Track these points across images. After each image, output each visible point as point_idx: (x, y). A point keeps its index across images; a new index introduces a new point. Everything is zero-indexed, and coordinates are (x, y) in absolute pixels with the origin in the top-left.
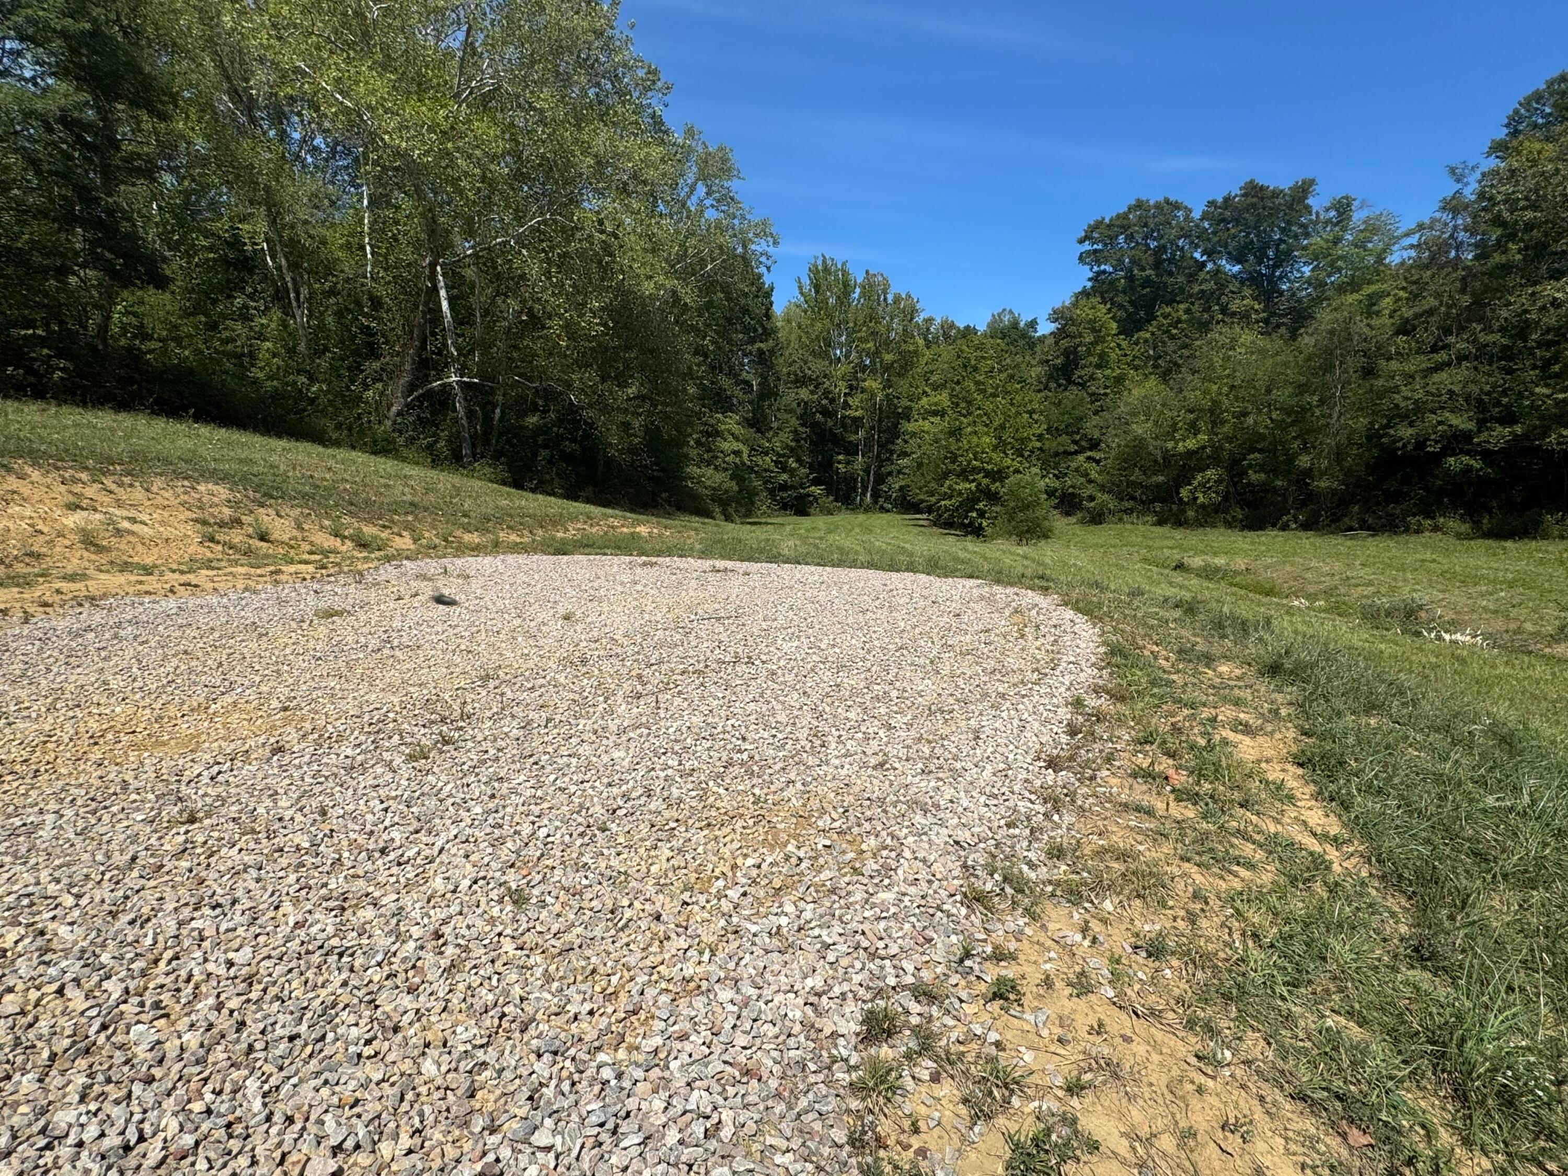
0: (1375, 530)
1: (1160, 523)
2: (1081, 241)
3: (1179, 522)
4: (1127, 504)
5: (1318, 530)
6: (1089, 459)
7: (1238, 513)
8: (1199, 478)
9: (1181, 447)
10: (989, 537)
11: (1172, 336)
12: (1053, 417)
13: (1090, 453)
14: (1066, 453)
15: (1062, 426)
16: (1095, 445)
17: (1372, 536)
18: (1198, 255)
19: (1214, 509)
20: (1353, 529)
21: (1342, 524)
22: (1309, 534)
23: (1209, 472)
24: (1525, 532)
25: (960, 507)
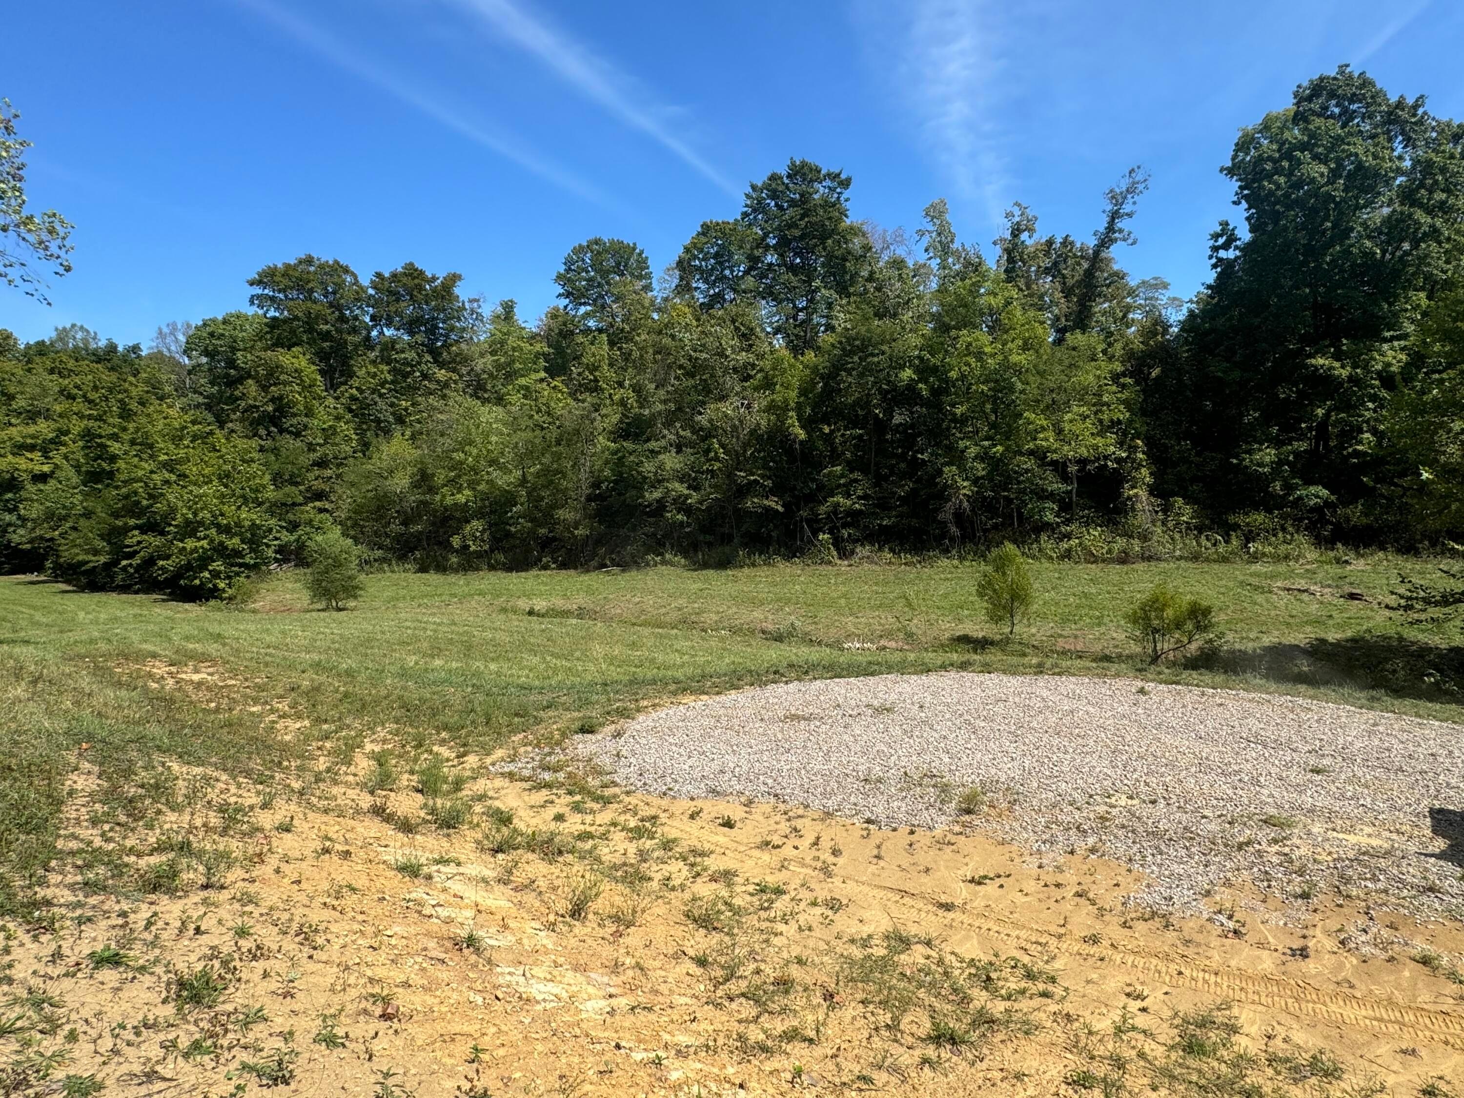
0: (624, 566)
1: (423, 569)
2: (252, 283)
3: (442, 568)
4: (379, 553)
5: (576, 568)
6: (321, 510)
7: (501, 557)
8: (467, 529)
9: (449, 501)
10: (230, 599)
11: (381, 396)
12: (276, 467)
13: (318, 504)
14: (294, 504)
15: (287, 477)
16: (319, 496)
17: (623, 571)
18: (367, 319)
19: (479, 555)
20: (605, 566)
21: (594, 563)
22: (572, 572)
23: (475, 523)
24: (729, 562)
25: (189, 567)
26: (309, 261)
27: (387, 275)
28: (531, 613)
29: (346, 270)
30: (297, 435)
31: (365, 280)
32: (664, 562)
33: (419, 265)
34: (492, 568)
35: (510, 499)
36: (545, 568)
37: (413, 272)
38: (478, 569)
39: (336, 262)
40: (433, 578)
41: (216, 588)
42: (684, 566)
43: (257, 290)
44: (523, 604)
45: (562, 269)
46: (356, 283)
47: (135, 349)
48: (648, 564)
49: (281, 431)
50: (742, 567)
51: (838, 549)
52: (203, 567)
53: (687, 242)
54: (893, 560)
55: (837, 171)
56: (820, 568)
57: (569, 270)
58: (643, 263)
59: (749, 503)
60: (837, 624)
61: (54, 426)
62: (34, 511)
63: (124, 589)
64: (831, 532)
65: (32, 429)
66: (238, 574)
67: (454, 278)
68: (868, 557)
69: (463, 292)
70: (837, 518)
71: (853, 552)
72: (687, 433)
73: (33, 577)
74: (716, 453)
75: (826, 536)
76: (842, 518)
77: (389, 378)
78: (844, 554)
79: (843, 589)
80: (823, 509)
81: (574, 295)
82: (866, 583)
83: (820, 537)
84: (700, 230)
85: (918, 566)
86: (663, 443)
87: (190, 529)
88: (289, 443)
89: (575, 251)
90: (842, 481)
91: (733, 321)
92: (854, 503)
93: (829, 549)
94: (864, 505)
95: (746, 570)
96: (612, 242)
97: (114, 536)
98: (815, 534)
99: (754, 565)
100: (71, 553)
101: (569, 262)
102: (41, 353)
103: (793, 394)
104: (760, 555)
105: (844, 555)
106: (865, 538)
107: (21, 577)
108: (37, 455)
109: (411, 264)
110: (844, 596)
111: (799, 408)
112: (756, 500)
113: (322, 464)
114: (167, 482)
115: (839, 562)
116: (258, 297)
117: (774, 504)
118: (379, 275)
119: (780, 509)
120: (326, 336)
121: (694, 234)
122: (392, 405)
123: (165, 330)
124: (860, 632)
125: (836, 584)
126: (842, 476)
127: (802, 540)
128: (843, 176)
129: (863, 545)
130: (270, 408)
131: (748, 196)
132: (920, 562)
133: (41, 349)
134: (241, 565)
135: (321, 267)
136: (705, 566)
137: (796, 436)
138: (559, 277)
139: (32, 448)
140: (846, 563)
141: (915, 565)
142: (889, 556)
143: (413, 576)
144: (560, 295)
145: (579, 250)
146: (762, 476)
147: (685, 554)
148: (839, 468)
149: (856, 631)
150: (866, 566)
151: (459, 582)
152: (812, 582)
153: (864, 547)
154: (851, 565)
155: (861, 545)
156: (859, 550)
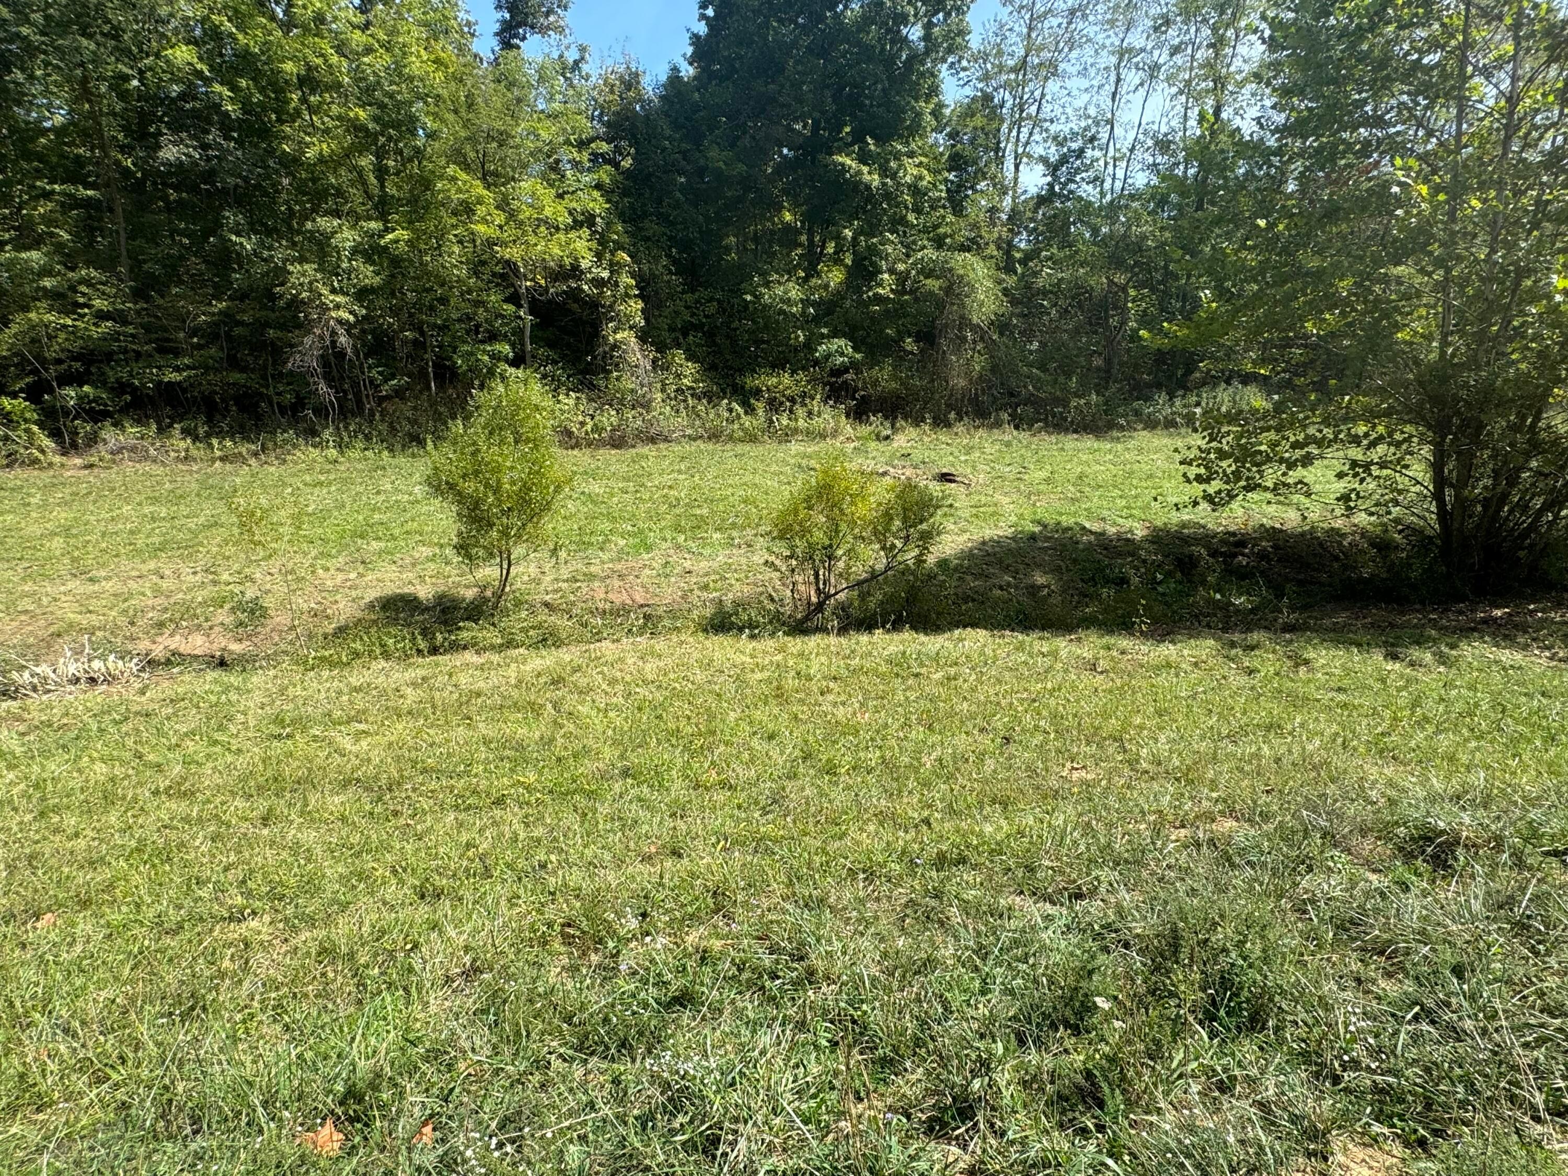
51: (55, 434)
54: (194, 452)
68: (133, 449)
70: (44, 364)
71: (93, 440)
76: (57, 361)
78: (69, 445)
79: (62, 515)
82: (127, 501)
85: (253, 461)
90: (48, 283)
93: (30, 433)
105: (74, 445)
106: (125, 410)
110: (67, 531)
115: (57, 459)
125: (44, 506)
129: (118, 424)
132: (256, 454)
140: (78, 461)
141: (244, 461)
142: (182, 445)
150: (129, 467)
153: (123, 429)
154: (91, 466)
155: (115, 425)
156: (110, 436)
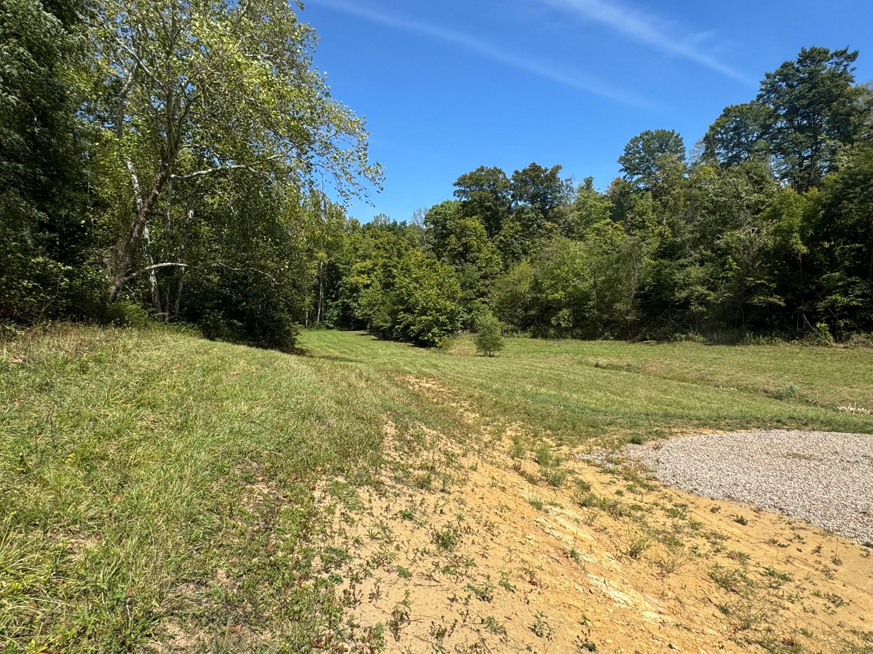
0: (659, 340)
5: (626, 340)
6: (483, 303)
7: (579, 331)
8: (560, 314)
9: (550, 297)
10: (440, 347)
11: (516, 239)
12: (463, 279)
13: (481, 299)
14: (471, 299)
15: (468, 285)
16: (483, 295)
17: (658, 343)
18: (510, 197)
19: (567, 329)
20: (646, 340)
21: (639, 337)
22: (623, 342)
23: (565, 310)
24: (738, 341)
25: (422, 331)
26: (482, 169)
27: (521, 171)
28: (597, 366)
29: (500, 172)
30: (473, 262)
31: (509, 176)
32: (687, 339)
33: (538, 164)
34: (574, 337)
35: (586, 297)
36: (606, 339)
37: (535, 168)
38: (565, 338)
39: (495, 168)
40: (539, 341)
41: (434, 342)
42: (703, 342)
43: (457, 188)
44: (592, 360)
45: (623, 154)
46: (505, 177)
47: (404, 223)
48: (676, 339)
49: (466, 261)
50: (748, 345)
51: (834, 336)
52: (429, 331)
53: (712, 123)
55: (843, 49)
56: (818, 348)
57: (628, 154)
58: (678, 142)
59: (757, 300)
60: (832, 391)
61: (372, 262)
62: (363, 301)
63: (396, 340)
64: (828, 321)
65: (364, 264)
66: (444, 335)
67: (558, 168)
68: (864, 342)
69: (561, 176)
70: (834, 312)
71: (848, 338)
72: (709, 253)
73: (362, 332)
74: (730, 265)
75: (823, 325)
76: (839, 312)
77: (520, 229)
78: (838, 339)
79: (839, 365)
80: (821, 305)
81: (631, 169)
82: (861, 362)
83: (818, 325)
84: (722, 113)
86: (690, 259)
87: (424, 311)
88: (470, 268)
89: (632, 141)
90: (840, 284)
91: (748, 173)
92: (851, 300)
93: (825, 334)
94: (862, 302)
95: (752, 347)
96: (658, 132)
97: (394, 313)
98: (813, 323)
99: (758, 344)
100: (377, 322)
101: (628, 149)
102: (369, 229)
103: (797, 221)
104: (764, 337)
105: (840, 339)
106: (861, 327)
107: (358, 332)
108: (365, 276)
109: (534, 164)
110: (839, 370)
111: (802, 230)
112: (762, 298)
113: (484, 277)
114: (415, 288)
115: (834, 344)
116: (458, 191)
117: (777, 300)
118: (516, 172)
119: (782, 304)
120: (488, 209)
121: (718, 117)
122: (521, 244)
123: (417, 213)
124: (854, 399)
125: (831, 361)
126: (840, 280)
127: (801, 326)
128: (849, 52)
129: (858, 333)
130: (461, 249)
131: (763, 83)
133: (368, 227)
134: (445, 330)
135: (488, 172)
136: (718, 342)
137: (799, 251)
138: (621, 159)
139: (363, 273)
140: (842, 345)
143: (529, 340)
144: (621, 170)
145: (635, 140)
146: (768, 281)
147: (703, 333)
148: (837, 274)
149: (851, 399)
150: (862, 349)
151: (554, 345)
152: (808, 358)
153: (860, 334)
154: (846, 348)
155: (857, 333)
156: (855, 336)
